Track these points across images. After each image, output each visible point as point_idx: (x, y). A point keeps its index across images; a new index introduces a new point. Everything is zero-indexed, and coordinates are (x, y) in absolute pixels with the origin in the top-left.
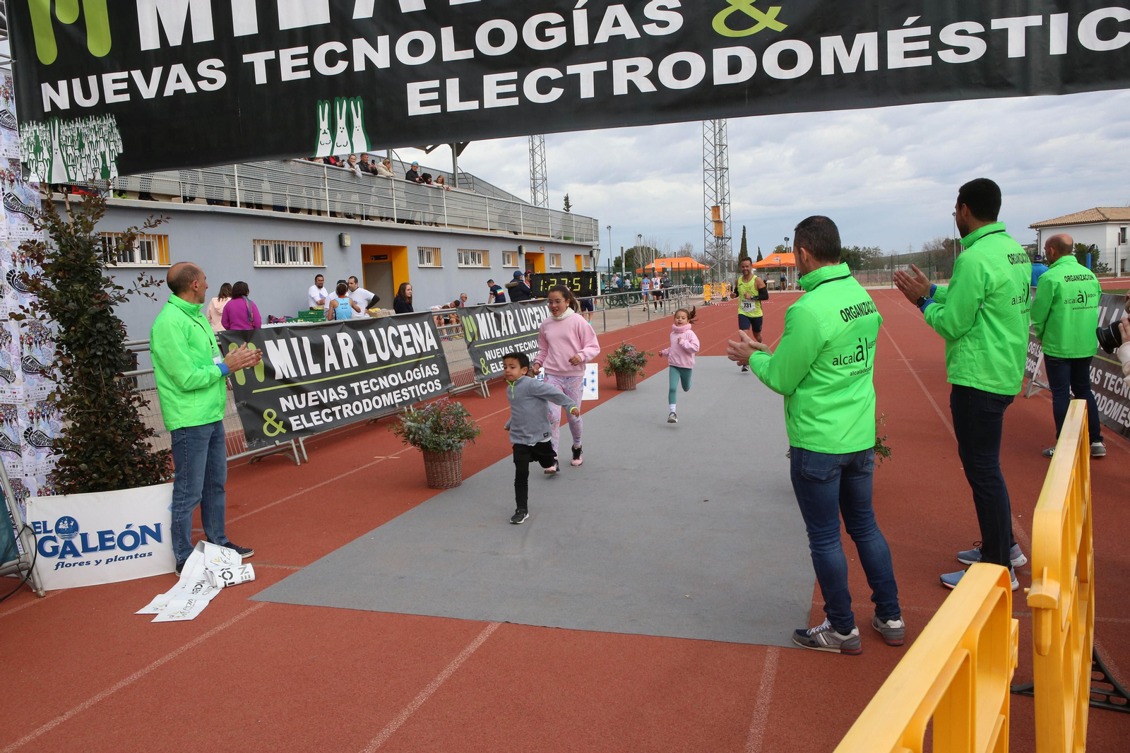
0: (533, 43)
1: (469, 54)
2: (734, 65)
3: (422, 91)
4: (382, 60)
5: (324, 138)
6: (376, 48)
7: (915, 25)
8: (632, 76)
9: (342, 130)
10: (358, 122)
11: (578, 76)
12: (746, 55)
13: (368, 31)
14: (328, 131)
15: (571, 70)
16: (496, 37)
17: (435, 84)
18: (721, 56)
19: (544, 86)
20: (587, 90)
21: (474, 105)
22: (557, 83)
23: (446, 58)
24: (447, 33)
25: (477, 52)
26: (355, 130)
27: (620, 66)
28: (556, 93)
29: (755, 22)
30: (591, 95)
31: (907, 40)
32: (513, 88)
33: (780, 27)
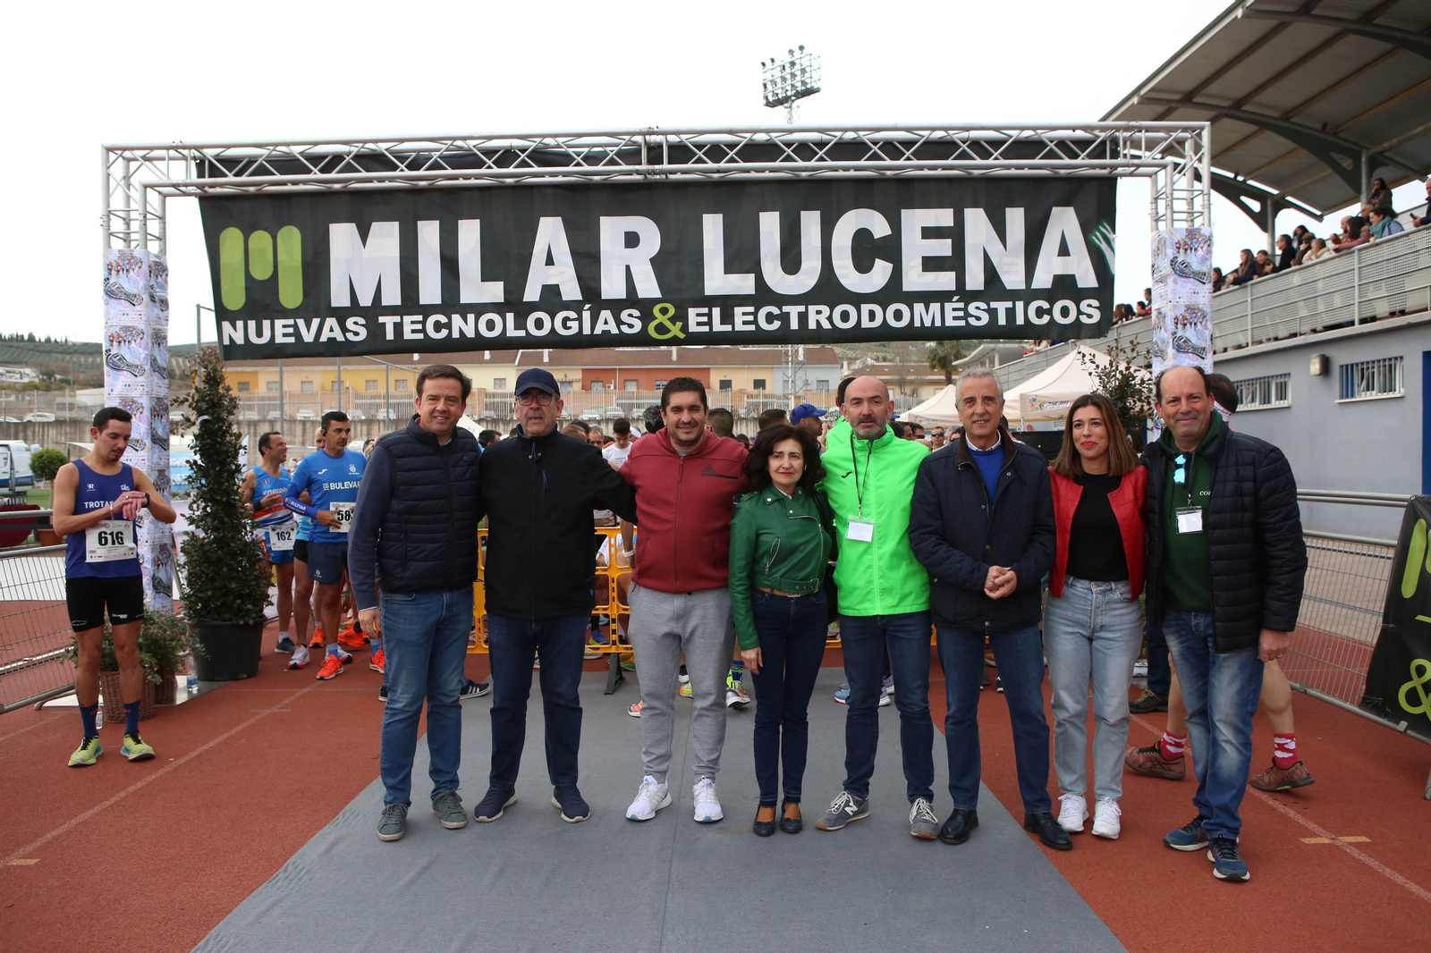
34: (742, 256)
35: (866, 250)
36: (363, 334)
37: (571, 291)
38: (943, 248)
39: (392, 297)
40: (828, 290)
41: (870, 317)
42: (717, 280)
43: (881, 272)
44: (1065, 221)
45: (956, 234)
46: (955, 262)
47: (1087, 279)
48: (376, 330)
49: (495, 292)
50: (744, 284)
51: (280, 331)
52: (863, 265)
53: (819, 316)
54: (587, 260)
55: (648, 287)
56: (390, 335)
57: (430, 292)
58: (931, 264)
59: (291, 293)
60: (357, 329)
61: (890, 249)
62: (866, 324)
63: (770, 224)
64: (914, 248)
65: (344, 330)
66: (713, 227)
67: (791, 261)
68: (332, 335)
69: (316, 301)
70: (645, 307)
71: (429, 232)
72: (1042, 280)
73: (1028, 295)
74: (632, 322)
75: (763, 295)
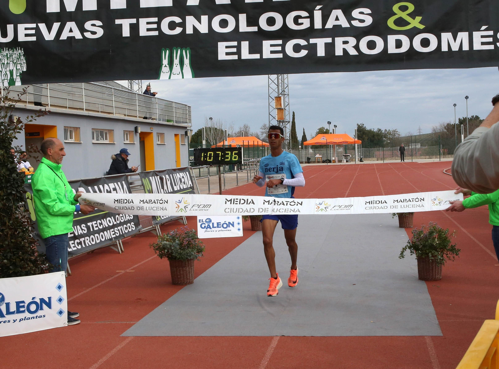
0: (291, 25)
1: (255, 29)
2: (399, 44)
3: (227, 47)
4: (203, 28)
5: (165, 69)
6: (200, 22)
7: (485, 30)
8: (345, 46)
9: (176, 65)
10: (187, 61)
11: (316, 44)
12: (405, 39)
13: (196, 12)
14: (167, 66)
15: (312, 41)
16: (271, 21)
17: (235, 43)
18: (392, 39)
19: (297, 48)
20: (321, 52)
21: (257, 56)
22: (304, 47)
23: (241, 30)
24: (243, 18)
25: (259, 28)
26: (185, 66)
27: (339, 41)
28: (304, 53)
29: (409, 24)
30: (323, 55)
31: (482, 37)
32: (279, 48)
33: (422, 27)
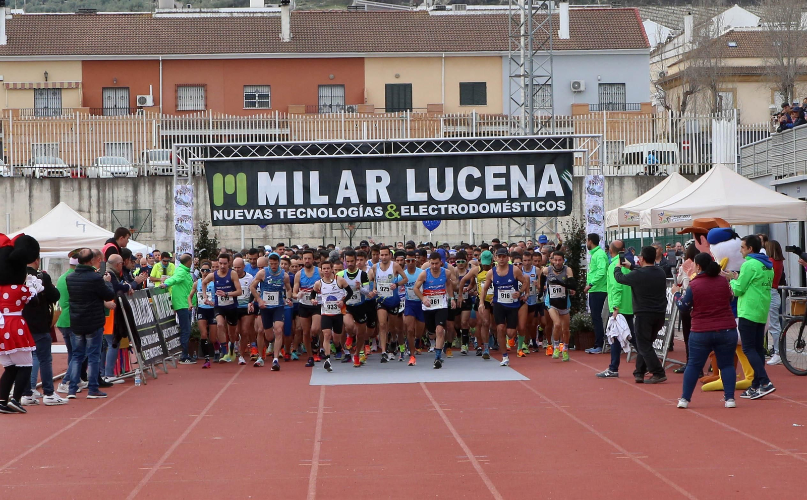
34: (422, 185)
35: (471, 183)
36: (271, 216)
37: (355, 199)
38: (502, 181)
39: (283, 201)
40: (456, 199)
41: (473, 209)
42: (413, 195)
43: (477, 191)
44: (551, 170)
45: (507, 176)
46: (507, 187)
47: (560, 193)
48: (276, 215)
49: (325, 200)
50: (423, 197)
51: (238, 214)
52: (470, 188)
53: (453, 209)
54: (361, 187)
55: (385, 198)
56: (282, 217)
57: (299, 199)
58: (497, 188)
59: (242, 199)
60: (269, 214)
61: (481, 182)
62: (471, 212)
63: (433, 173)
64: (490, 182)
65: (263, 214)
66: (411, 174)
67: (442, 187)
68: (258, 216)
69: (252, 203)
70: (384, 206)
71: (298, 176)
72: (542, 193)
73: (536, 199)
74: (379, 211)
75: (431, 201)
